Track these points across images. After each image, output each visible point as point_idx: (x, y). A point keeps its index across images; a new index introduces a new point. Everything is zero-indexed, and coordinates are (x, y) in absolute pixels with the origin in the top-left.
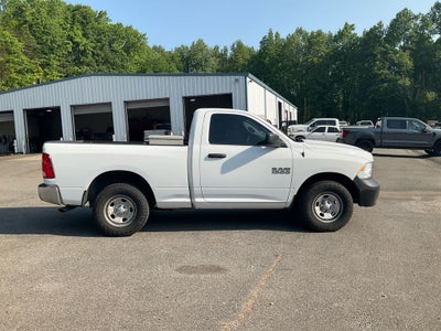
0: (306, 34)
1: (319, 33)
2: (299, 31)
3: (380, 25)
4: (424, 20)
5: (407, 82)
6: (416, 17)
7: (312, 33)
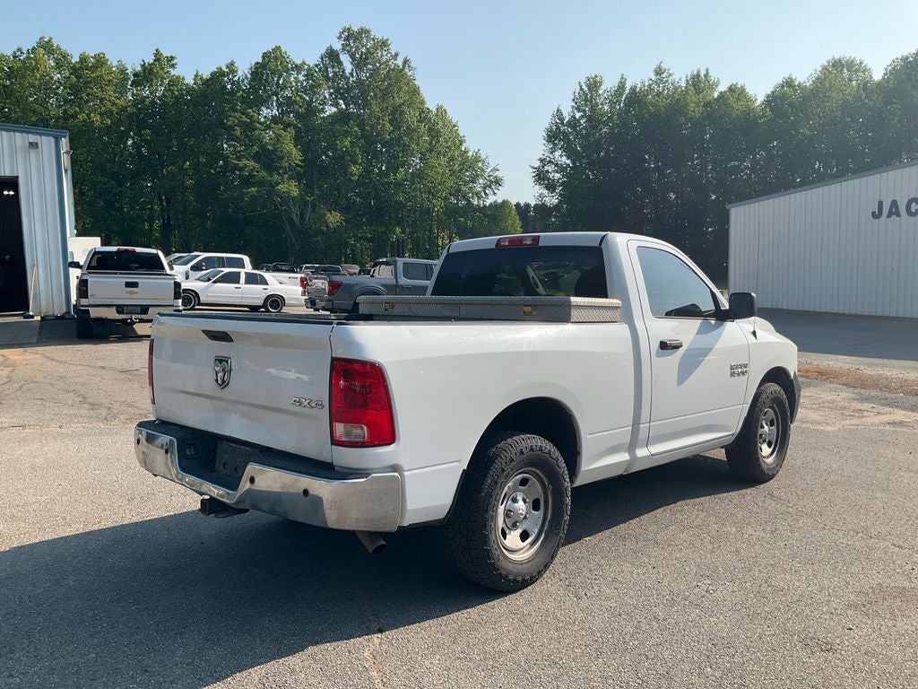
0: (65, 56)
1: (100, 61)
2: (47, 46)
3: (232, 68)
4: (309, 76)
5: (292, 188)
6: (298, 68)
7: (83, 59)
